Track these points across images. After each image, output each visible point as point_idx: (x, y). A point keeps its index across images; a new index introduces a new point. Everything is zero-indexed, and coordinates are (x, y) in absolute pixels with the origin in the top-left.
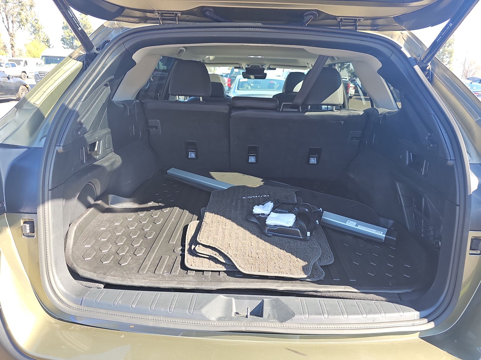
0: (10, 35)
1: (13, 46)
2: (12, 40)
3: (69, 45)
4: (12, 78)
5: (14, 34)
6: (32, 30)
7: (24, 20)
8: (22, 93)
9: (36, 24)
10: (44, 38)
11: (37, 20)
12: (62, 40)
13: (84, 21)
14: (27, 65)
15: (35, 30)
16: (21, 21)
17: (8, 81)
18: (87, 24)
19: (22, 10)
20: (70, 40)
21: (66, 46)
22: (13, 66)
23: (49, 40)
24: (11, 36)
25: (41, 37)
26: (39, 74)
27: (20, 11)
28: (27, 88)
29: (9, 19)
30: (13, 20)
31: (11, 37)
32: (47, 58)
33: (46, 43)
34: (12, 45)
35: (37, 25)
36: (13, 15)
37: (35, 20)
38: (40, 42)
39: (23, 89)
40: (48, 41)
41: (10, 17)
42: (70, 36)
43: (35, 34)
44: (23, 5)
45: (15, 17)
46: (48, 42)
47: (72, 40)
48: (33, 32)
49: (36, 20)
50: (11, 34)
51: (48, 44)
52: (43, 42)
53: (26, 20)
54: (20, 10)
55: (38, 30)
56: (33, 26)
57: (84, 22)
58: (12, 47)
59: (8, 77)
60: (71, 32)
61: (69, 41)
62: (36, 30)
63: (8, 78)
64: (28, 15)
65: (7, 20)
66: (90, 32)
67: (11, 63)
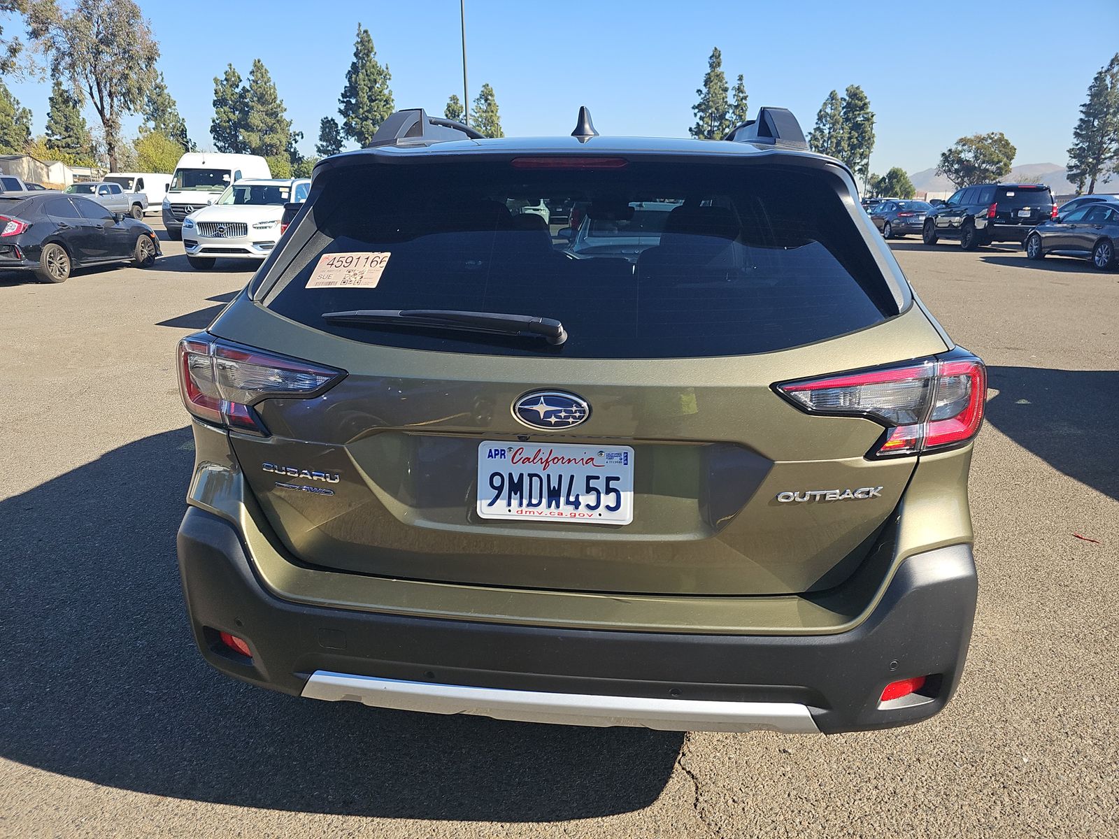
0: (106, 122)
1: (111, 148)
2: (109, 134)
3: (227, 141)
4: (123, 219)
5: (113, 122)
6: (149, 109)
7: (135, 91)
8: (142, 251)
9: (159, 95)
10: (175, 127)
11: (160, 88)
12: (213, 130)
13: (260, 87)
14: (143, 187)
15: (156, 110)
16: (129, 91)
17: (116, 226)
18: (267, 92)
19: (131, 68)
20: (231, 129)
21: (220, 144)
22: (116, 190)
23: (186, 131)
24: (108, 126)
25: (168, 126)
26: (172, 207)
27: (126, 72)
28: (153, 239)
29: (104, 90)
30: (113, 90)
31: (107, 129)
32: (187, 173)
33: (180, 139)
34: (110, 144)
35: (159, 98)
36: (111, 79)
37: (155, 89)
38: (167, 136)
39: (144, 242)
40: (183, 133)
41: (105, 85)
42: (230, 120)
43: (156, 117)
44: (132, 58)
45: (116, 85)
46: (184, 136)
47: (236, 130)
48: (153, 116)
49: (157, 89)
50: (108, 121)
51: (185, 139)
52: (172, 135)
53: (140, 89)
54: (127, 69)
55: (163, 110)
56: (151, 102)
57: (259, 89)
58: (109, 150)
59: (114, 218)
60: (231, 112)
61: (228, 131)
62: (158, 109)
63: (116, 219)
64: (142, 79)
65: (100, 91)
66: (272, 110)
67: (110, 186)
